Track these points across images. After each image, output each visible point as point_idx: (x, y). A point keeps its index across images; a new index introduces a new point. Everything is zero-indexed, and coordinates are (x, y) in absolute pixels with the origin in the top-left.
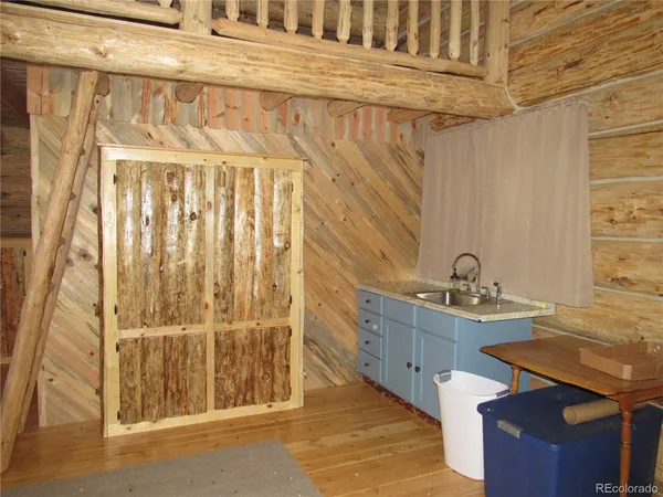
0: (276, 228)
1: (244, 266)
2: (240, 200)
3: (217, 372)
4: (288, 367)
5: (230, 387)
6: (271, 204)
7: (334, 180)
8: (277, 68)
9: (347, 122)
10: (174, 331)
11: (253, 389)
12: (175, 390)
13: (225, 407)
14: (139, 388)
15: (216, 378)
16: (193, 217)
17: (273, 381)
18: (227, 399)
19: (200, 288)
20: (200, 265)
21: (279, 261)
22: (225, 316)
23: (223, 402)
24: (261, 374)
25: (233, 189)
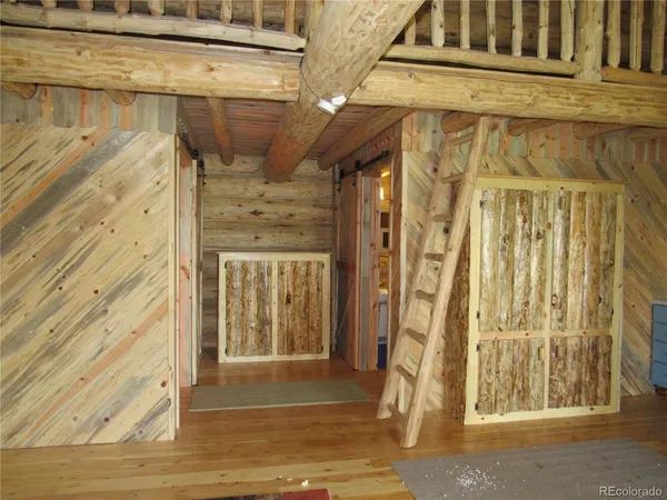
0: (603, 247)
1: (577, 280)
2: (575, 223)
3: (551, 374)
4: (610, 373)
5: (561, 388)
6: (599, 225)
7: (633, 201)
8: (655, 106)
9: (646, 147)
10: (520, 335)
11: (580, 392)
12: (520, 388)
13: (558, 407)
14: (493, 384)
15: (551, 380)
16: (539, 236)
17: (596, 386)
18: (561, 398)
19: (542, 298)
20: (543, 278)
21: (605, 276)
22: (560, 324)
23: (557, 402)
24: (588, 379)
25: (569, 211)
